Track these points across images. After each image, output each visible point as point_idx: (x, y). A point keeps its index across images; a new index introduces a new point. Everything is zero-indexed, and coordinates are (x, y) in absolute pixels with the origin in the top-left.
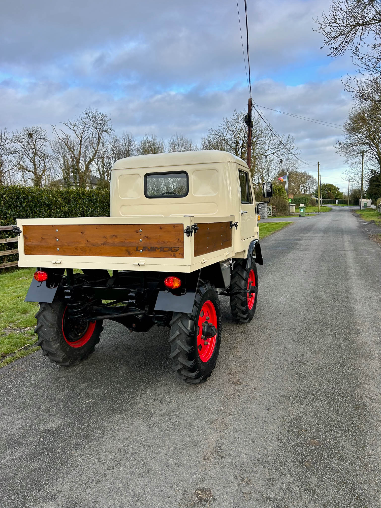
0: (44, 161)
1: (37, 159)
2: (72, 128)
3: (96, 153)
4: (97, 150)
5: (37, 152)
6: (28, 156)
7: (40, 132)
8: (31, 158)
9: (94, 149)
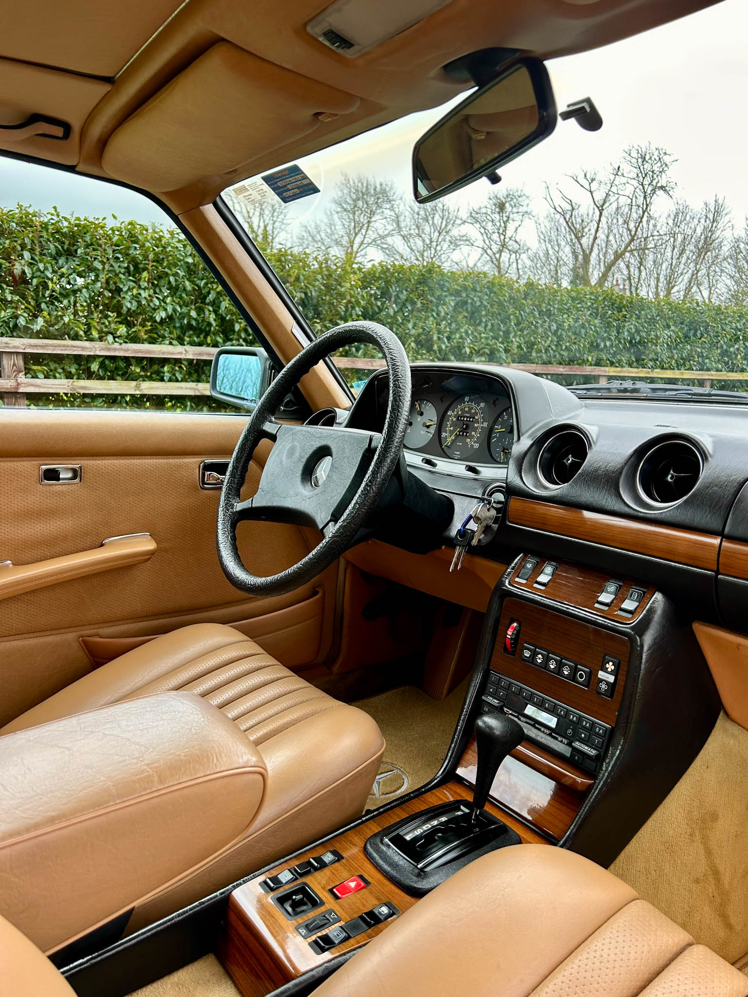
0: (517, 260)
1: (505, 256)
2: (587, 187)
3: (632, 240)
4: (635, 234)
5: (507, 240)
6: (489, 251)
7: (520, 199)
8: (494, 254)
9: (629, 229)
